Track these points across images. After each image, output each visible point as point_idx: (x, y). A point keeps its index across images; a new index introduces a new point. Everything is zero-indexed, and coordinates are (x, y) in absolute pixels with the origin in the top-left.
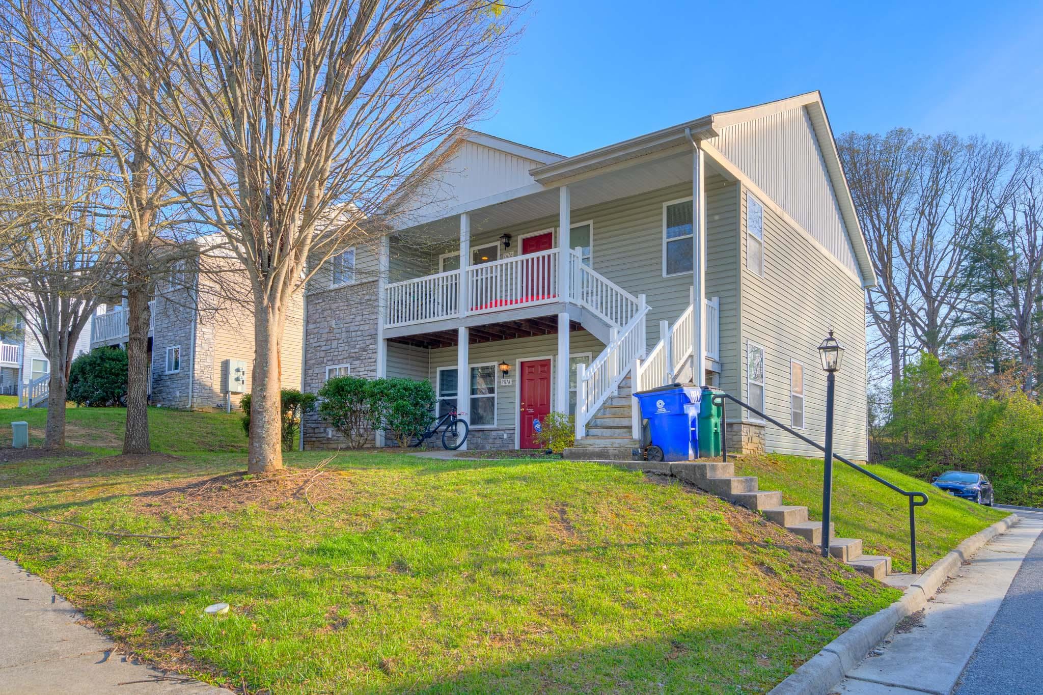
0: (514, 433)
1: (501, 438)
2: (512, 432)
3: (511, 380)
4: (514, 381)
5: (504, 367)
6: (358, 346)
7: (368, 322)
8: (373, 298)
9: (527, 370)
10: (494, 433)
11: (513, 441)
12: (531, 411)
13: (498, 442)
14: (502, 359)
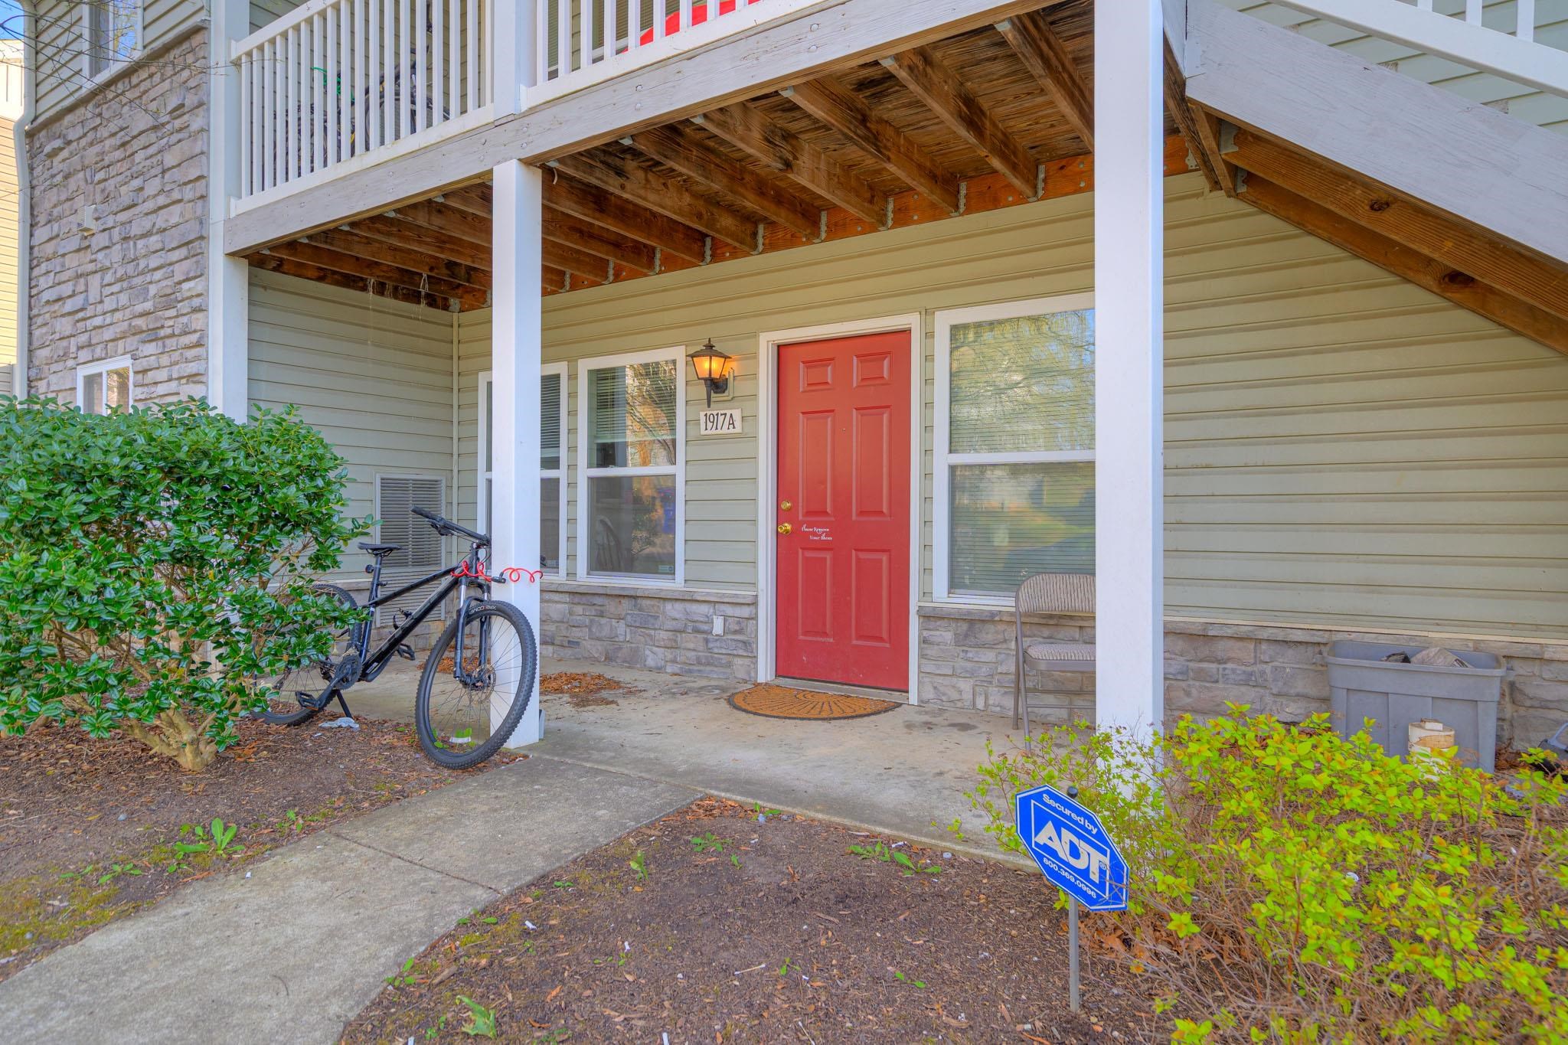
0: (755, 618)
1: (701, 630)
2: (745, 612)
3: (737, 414)
4: (749, 418)
5: (709, 366)
6: (153, 290)
7: (176, 195)
8: (191, 100)
9: (800, 376)
10: (674, 610)
11: (749, 646)
12: (822, 534)
13: (691, 641)
14: (703, 334)
